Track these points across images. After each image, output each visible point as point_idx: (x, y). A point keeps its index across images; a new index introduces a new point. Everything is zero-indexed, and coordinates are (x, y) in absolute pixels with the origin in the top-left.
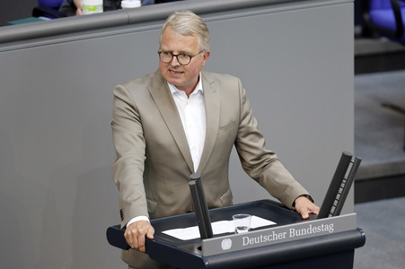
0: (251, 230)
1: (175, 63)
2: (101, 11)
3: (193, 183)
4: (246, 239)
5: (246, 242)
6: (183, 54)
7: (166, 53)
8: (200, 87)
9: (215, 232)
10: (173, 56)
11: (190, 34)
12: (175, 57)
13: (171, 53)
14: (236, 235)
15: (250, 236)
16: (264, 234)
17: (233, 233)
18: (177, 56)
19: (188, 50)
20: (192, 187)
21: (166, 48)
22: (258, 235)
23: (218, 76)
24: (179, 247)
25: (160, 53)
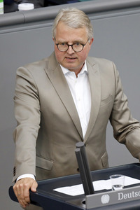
0: (125, 187)
1: (71, 51)
2: (3, 13)
3: (79, 150)
4: (121, 195)
5: (121, 197)
6: (76, 43)
7: (63, 44)
8: (85, 69)
9: (95, 190)
10: (69, 46)
11: (80, 27)
12: (70, 47)
13: (67, 43)
14: (113, 191)
15: (124, 192)
16: (135, 190)
17: (111, 190)
18: (72, 46)
19: (80, 39)
20: (77, 154)
21: (62, 40)
22: (131, 191)
23: (97, 60)
24: (68, 202)
25: (57, 45)
